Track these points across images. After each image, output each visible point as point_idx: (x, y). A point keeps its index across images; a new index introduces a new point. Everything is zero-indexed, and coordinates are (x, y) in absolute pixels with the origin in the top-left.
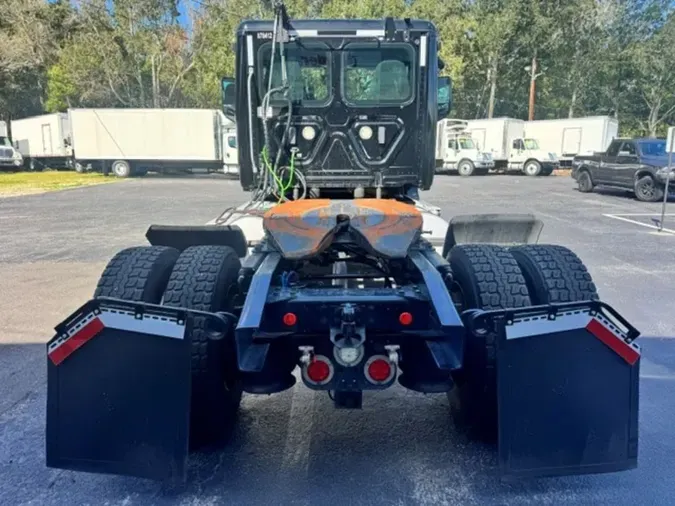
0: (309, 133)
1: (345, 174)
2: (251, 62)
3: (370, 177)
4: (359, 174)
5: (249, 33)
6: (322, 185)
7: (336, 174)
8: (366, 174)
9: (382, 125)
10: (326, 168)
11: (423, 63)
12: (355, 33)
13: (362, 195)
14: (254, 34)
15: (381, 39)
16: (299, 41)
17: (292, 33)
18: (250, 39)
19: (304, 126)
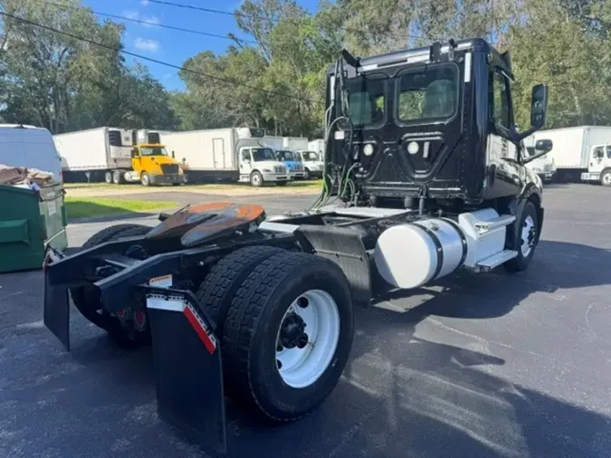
0: (368, 150)
1: (396, 185)
2: (333, 97)
3: (416, 189)
4: (407, 186)
6: (377, 194)
8: (413, 186)
9: (428, 141)
11: (467, 78)
12: (406, 61)
15: (428, 62)
16: (364, 75)
17: (359, 69)
18: (333, 79)
19: (365, 145)
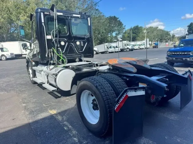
0: (63, 43)
1: (74, 55)
2: (43, 21)
3: (80, 55)
4: (77, 55)
5: (42, 12)
6: (68, 59)
7: (71, 55)
8: (79, 55)
9: (82, 41)
10: (68, 54)
11: (89, 25)
13: (78, 61)
14: (44, 13)
15: (79, 17)
16: (58, 16)
18: (42, 14)
19: (61, 41)
